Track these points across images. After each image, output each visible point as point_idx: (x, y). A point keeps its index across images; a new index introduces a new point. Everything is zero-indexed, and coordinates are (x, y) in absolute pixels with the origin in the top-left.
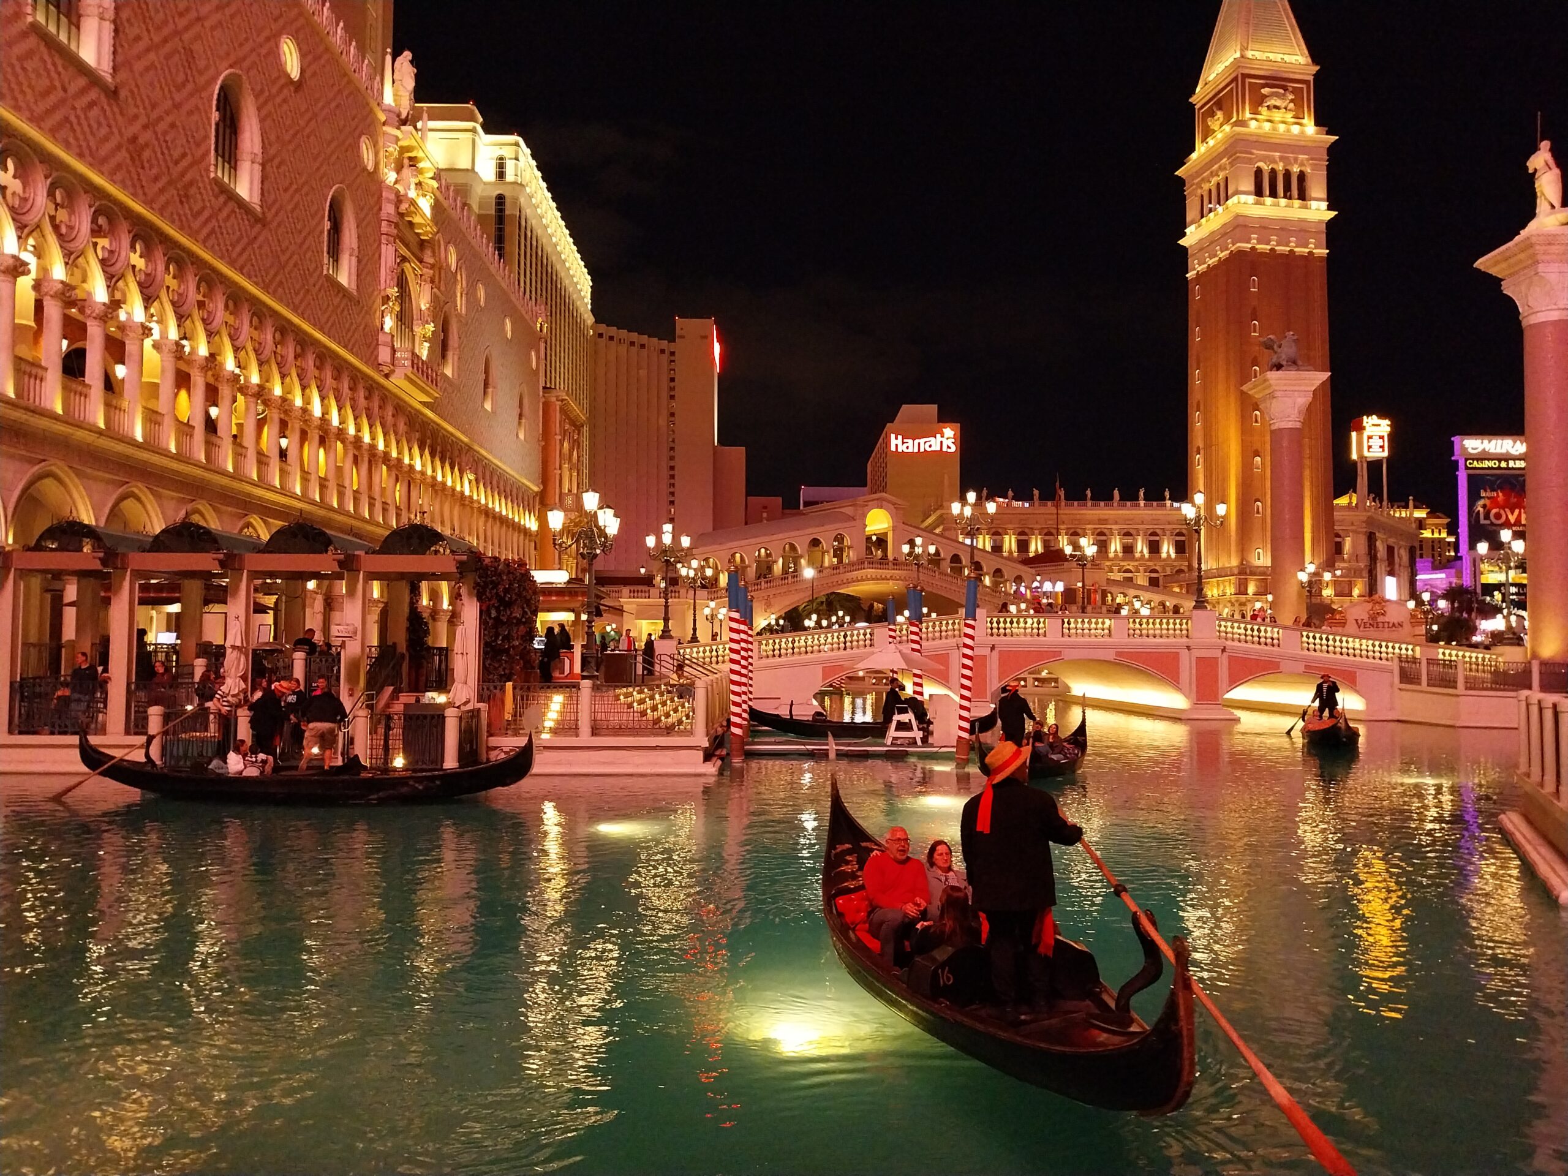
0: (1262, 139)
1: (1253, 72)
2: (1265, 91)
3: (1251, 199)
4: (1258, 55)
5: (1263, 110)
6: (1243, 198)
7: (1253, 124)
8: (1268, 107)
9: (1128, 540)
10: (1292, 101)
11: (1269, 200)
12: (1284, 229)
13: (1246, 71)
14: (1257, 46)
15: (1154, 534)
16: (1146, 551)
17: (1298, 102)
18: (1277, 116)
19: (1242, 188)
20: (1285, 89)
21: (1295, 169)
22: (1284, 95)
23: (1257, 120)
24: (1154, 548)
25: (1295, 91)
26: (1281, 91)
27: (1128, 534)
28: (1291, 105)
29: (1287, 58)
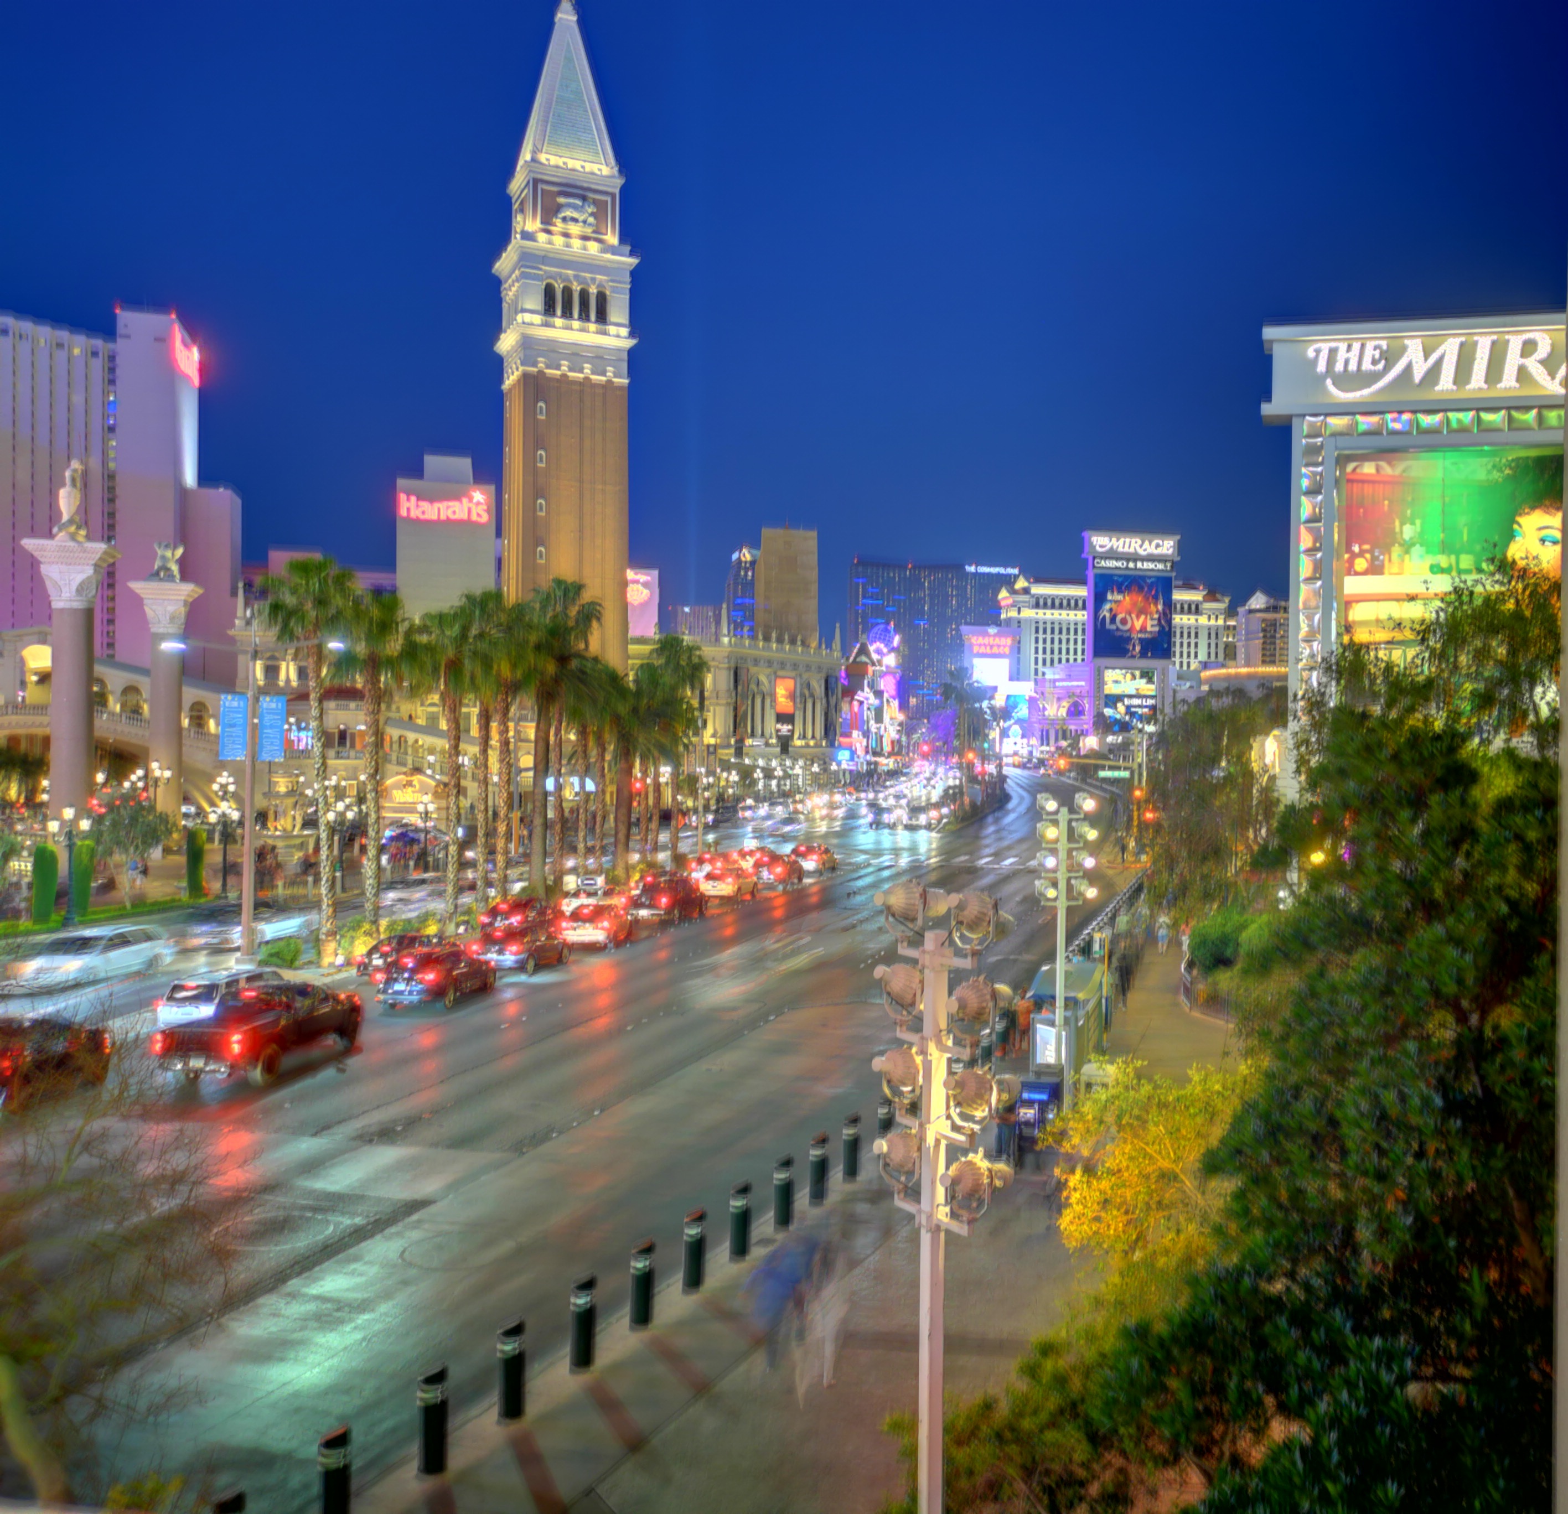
0: (551, 255)
1: (545, 178)
2: (561, 200)
3: (537, 319)
4: (554, 160)
5: (558, 222)
6: (528, 317)
7: (542, 237)
8: (564, 219)
10: (592, 214)
11: (559, 322)
12: (576, 355)
13: (539, 176)
14: (553, 151)
17: (599, 215)
18: (575, 229)
19: (528, 306)
20: (584, 198)
21: (593, 290)
22: (582, 207)
23: (548, 232)
25: (595, 202)
26: (579, 202)
28: (591, 220)
29: (589, 167)
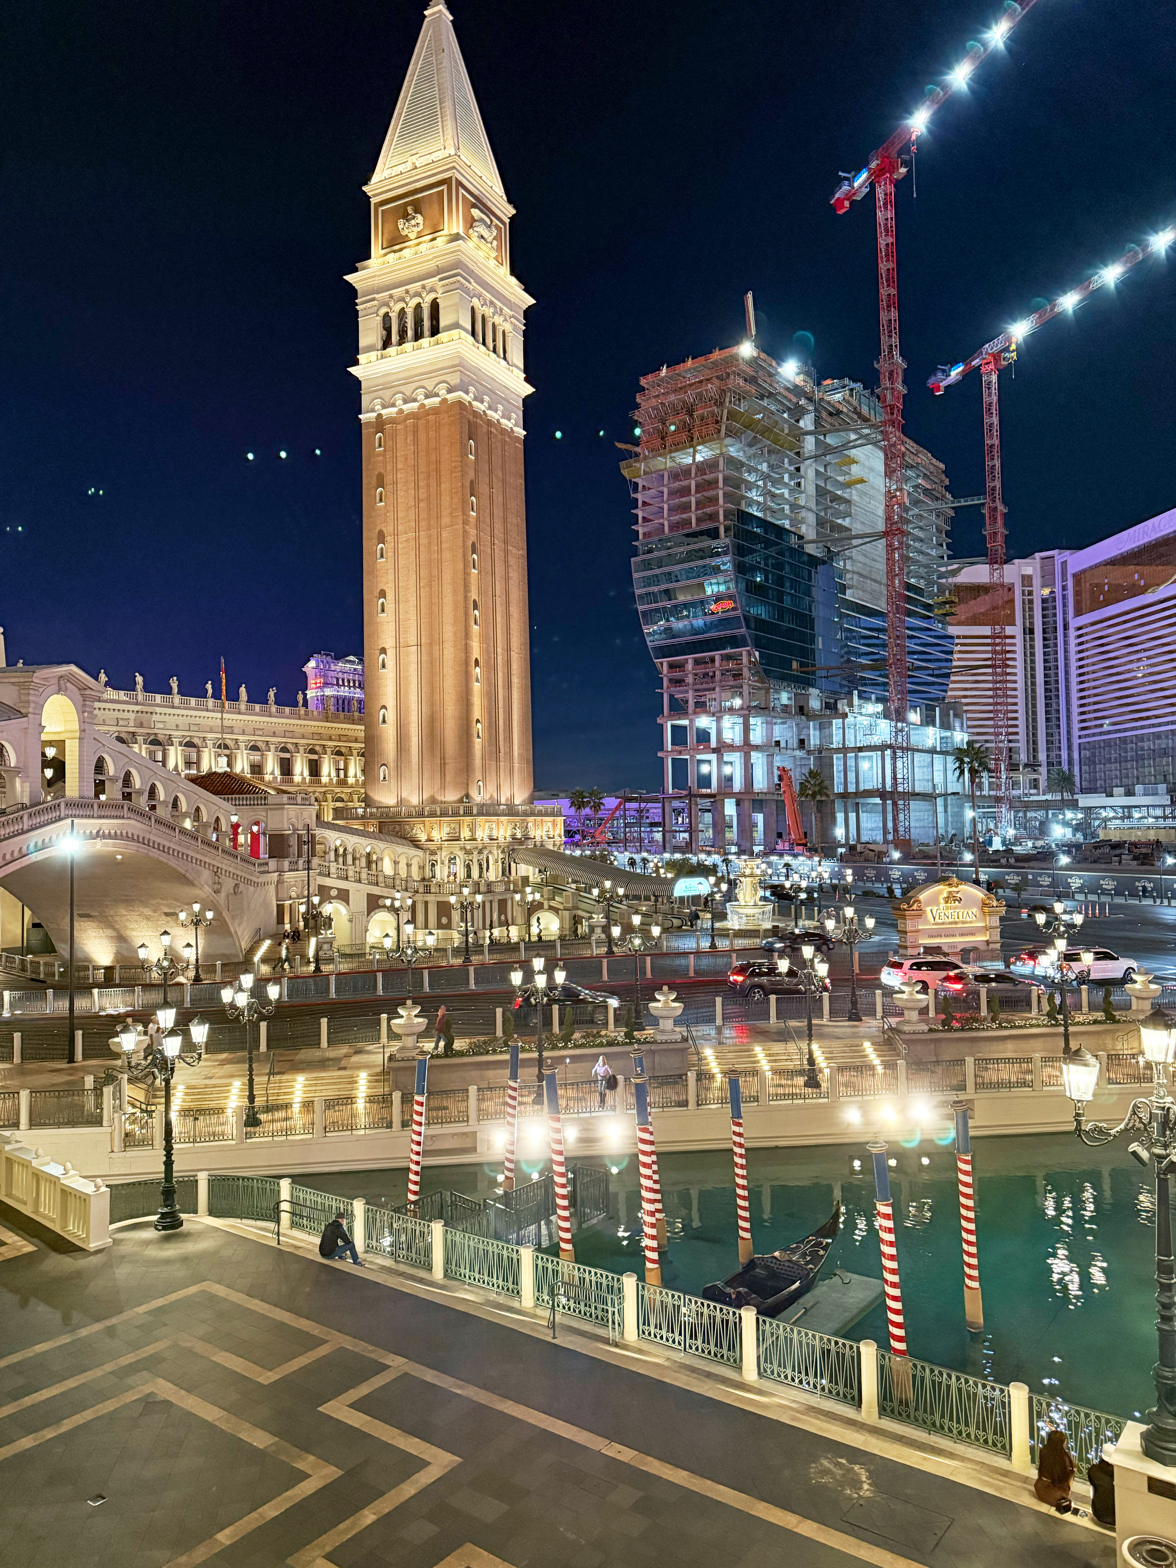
0: (478, 271)
1: (464, 181)
3: (468, 339)
4: (468, 163)
7: (471, 247)
9: (256, 757)
10: (495, 239)
11: (483, 350)
12: (493, 390)
13: (460, 178)
14: (465, 152)
15: (284, 750)
16: (277, 772)
17: (499, 243)
18: (486, 249)
21: (501, 322)
23: (471, 244)
24: (286, 768)
25: (497, 226)
27: (255, 748)
28: (495, 244)
29: (490, 184)
